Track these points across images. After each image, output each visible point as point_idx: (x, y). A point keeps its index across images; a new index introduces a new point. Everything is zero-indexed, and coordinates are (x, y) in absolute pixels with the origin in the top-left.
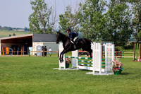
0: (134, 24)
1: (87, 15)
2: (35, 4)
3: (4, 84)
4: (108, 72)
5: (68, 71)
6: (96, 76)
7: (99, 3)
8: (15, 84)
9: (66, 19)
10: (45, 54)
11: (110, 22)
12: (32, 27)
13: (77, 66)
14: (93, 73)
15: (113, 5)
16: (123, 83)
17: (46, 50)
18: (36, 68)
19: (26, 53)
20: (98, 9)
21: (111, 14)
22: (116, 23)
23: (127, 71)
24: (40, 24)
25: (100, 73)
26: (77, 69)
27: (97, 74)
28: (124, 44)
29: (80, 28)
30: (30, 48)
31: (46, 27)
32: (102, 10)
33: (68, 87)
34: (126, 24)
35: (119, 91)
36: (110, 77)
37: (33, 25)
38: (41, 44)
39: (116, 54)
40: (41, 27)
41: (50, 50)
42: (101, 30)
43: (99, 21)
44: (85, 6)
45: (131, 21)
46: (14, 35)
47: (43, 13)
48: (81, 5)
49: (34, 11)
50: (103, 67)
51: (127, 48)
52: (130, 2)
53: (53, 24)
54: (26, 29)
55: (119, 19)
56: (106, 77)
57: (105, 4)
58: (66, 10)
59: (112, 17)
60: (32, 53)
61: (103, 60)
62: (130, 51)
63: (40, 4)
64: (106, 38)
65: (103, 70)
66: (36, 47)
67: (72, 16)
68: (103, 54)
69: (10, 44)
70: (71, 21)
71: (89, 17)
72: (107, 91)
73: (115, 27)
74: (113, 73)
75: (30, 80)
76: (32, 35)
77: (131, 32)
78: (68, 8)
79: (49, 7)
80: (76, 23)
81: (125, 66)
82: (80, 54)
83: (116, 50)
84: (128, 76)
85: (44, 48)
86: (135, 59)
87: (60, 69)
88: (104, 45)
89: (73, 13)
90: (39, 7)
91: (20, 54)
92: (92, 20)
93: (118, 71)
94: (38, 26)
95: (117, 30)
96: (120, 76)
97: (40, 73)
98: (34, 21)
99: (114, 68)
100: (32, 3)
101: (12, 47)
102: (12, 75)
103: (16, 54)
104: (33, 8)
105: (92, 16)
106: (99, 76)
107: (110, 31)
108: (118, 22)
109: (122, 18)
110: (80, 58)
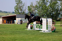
0: (61, 10)
1: (40, 6)
2: (17, 2)
3: (4, 36)
4: (49, 31)
5: (31, 31)
6: (44, 33)
7: (45, 1)
8: (8, 36)
9: (31, 8)
10: (21, 23)
11: (50, 9)
12: (16, 12)
13: (36, 28)
14: (43, 32)
15: (51, 2)
16: (56, 36)
17: (22, 21)
18: (18, 29)
19: (13, 23)
20: (45, 4)
21: (51, 6)
22: (53, 10)
23: (58, 31)
24: (19, 10)
25: (46, 32)
26: (36, 30)
27: (44, 32)
28: (56, 19)
29: (37, 12)
30: (15, 21)
31: (22, 12)
32: (47, 4)
33: (32, 38)
34: (57, 10)
35: (54, 39)
36: (50, 33)
37: (16, 11)
38: (20, 19)
39: (53, 23)
40: (20, 12)
41: (24, 21)
42: (46, 13)
43: (45, 9)
44: (39, 2)
45: (59, 9)
46: (8, 15)
47: (21, 5)
48: (37, 2)
49: (17, 4)
50: (47, 29)
51: (58, 21)
52: (59, 0)
53: (25, 10)
54: (13, 12)
55: (54, 8)
56: (49, 33)
57: (48, 2)
58: (31, 4)
59: (51, 7)
60: (16, 23)
61: (47, 26)
62: (59, 22)
63: (19, 1)
64: (48, 16)
65: (47, 30)
66: (17, 20)
67: (33, 7)
68: (47, 23)
69: (6, 19)
70: (33, 9)
71: (41, 7)
72: (49, 39)
73: (52, 12)
74: (51, 32)
75: (15, 35)
76: (16, 15)
77: (59, 14)
78: (31, 3)
79: (23, 3)
80: (35, 10)
81: (57, 28)
82: (37, 23)
83: (53, 21)
84: (58, 33)
85: (21, 21)
86: (61, 26)
87: (28, 30)
88: (47, 19)
89: (34, 5)
90: (19, 3)
91: (10, 23)
92: (42, 9)
93: (54, 31)
94: (18, 11)
95: (53, 13)
96: (55, 33)
97: (19, 32)
98: (17, 9)
99: (52, 29)
100: (16, 1)
101: (7, 20)
102: (7, 32)
103: (9, 23)
104: (16, 3)
105: (42, 7)
106: (45, 33)
107: (50, 13)
108: (53, 9)
109: (56, 7)
110: (37, 25)
